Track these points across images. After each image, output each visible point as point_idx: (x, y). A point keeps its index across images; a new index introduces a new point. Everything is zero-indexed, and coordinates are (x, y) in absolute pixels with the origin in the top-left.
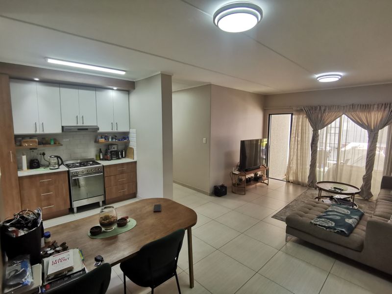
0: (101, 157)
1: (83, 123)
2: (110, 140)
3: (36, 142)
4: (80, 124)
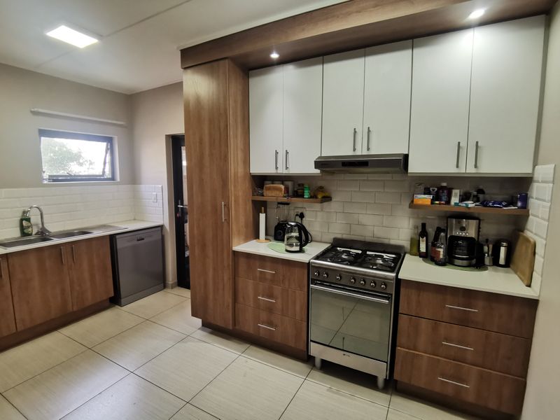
0: (423, 248)
1: (368, 149)
2: (455, 200)
3: (280, 190)
4: (361, 151)
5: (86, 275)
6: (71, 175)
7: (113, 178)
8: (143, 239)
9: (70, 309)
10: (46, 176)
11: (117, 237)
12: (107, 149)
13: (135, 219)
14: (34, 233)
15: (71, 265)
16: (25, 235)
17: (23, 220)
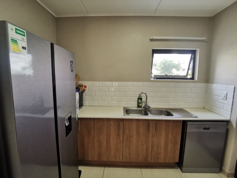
5: (163, 143)
6: (167, 76)
7: (193, 78)
8: (209, 129)
9: (149, 160)
10: (153, 76)
11: (188, 123)
12: (191, 59)
13: (204, 108)
14: (143, 106)
15: (154, 134)
16: (139, 106)
17: (139, 99)
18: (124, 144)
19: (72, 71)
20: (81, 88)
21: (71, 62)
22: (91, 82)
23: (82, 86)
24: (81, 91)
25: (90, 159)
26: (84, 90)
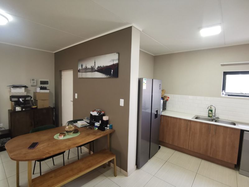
9: (209, 154)
15: (214, 135)
16: (209, 116)
17: (209, 110)
18: (190, 138)
19: (160, 89)
20: (165, 98)
21: (160, 85)
22: (173, 95)
23: (166, 97)
24: (165, 100)
25: (167, 142)
26: (167, 100)
